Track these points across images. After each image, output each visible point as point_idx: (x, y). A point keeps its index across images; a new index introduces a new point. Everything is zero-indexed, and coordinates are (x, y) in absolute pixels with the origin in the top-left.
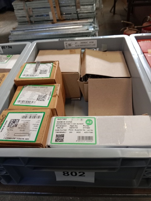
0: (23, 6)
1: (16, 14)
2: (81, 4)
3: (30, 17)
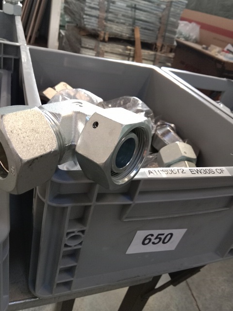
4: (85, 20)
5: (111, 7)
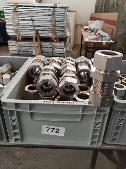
0: (15, 43)
1: (9, 48)
2: (56, 47)
3: (19, 51)
4: (7, 32)
5: (19, 23)
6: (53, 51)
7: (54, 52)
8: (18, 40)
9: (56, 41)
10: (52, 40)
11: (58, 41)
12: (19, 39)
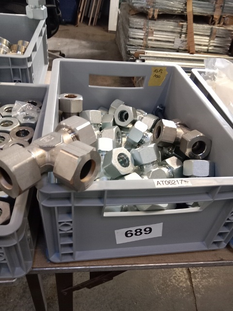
6: (212, 41)
7: (211, 44)
8: (151, 17)
9: (219, 23)
10: (212, 21)
11: (222, 23)
12: (153, 15)
